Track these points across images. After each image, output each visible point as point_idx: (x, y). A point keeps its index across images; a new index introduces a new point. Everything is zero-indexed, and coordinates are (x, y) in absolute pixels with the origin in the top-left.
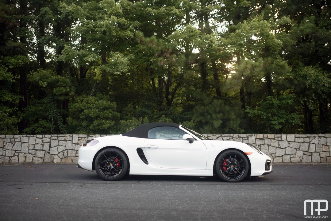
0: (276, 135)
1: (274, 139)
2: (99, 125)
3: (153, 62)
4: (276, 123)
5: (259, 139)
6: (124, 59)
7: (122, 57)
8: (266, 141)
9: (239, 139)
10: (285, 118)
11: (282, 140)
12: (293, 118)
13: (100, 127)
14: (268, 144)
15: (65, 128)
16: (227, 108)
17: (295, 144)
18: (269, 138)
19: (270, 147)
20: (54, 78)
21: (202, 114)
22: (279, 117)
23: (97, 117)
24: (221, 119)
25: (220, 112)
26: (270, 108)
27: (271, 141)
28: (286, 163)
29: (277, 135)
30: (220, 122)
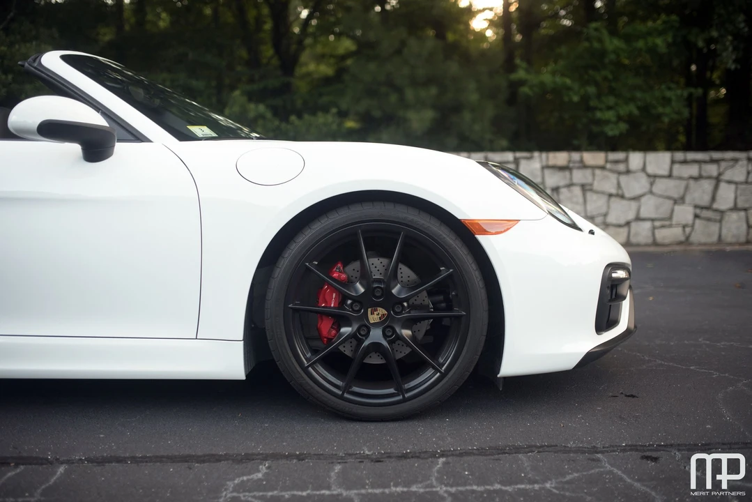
0: (609, 154)
1: (603, 168)
4: (611, 118)
5: (553, 167)
8: (579, 176)
10: (639, 100)
11: (628, 172)
12: (666, 101)
14: (582, 185)
16: (454, 68)
17: (670, 183)
18: (587, 164)
19: (589, 194)
24: (435, 107)
25: (429, 82)
26: (594, 67)
27: (594, 175)
28: (640, 245)
29: (613, 156)
30: (429, 115)
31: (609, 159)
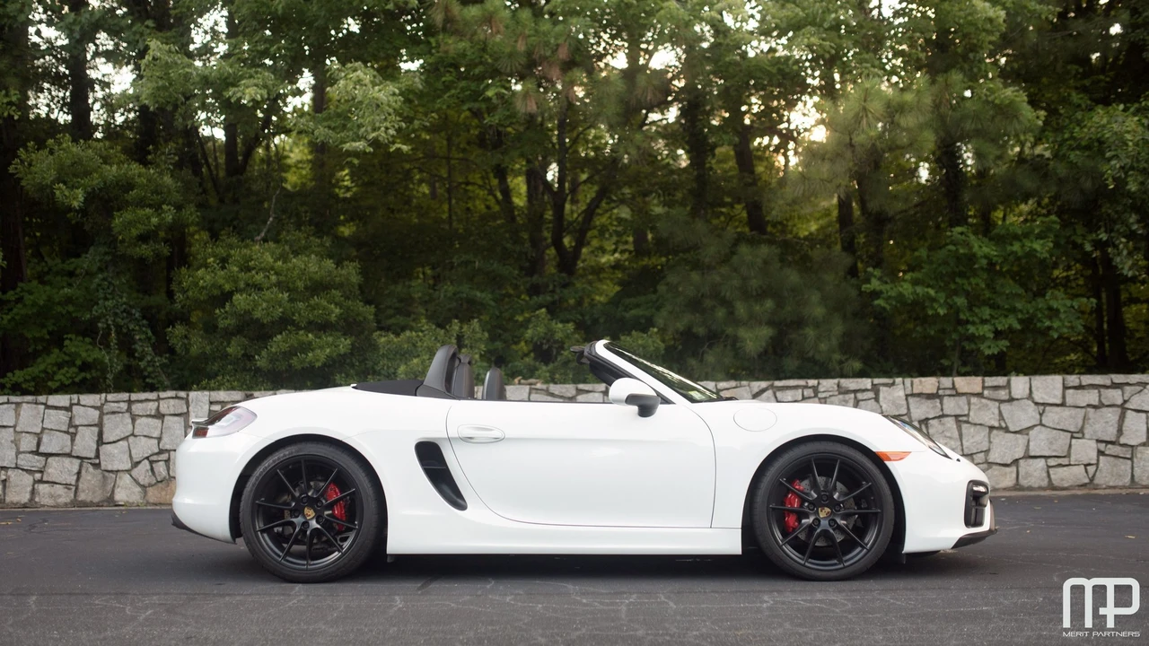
0: (987, 379)
1: (980, 395)
2: (291, 353)
3: (495, 101)
4: (984, 332)
5: (919, 395)
6: (380, 91)
7: (374, 84)
8: (951, 405)
9: (841, 397)
10: (1021, 311)
11: (1011, 400)
12: (1053, 313)
13: (294, 361)
14: (956, 416)
15: (163, 366)
16: (793, 277)
17: (1066, 412)
18: (960, 391)
19: (964, 426)
20: (112, 171)
21: (695, 305)
22: (994, 306)
23: (285, 323)
24: (770, 323)
25: (762, 295)
26: (962, 275)
27: (969, 404)
28: (1030, 488)
29: (991, 381)
30: (766, 332)
31: (986, 385)
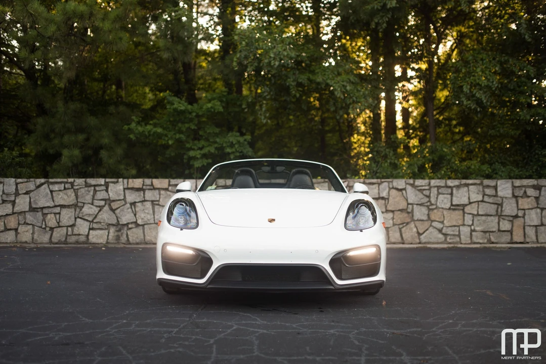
0: (171, 180)
1: (167, 189)
5: (132, 189)
8: (149, 195)
9: (86, 189)
12: (231, 144)
14: (152, 201)
18: (156, 187)
19: (156, 207)
22: (207, 141)
29: (173, 182)
31: (171, 183)
